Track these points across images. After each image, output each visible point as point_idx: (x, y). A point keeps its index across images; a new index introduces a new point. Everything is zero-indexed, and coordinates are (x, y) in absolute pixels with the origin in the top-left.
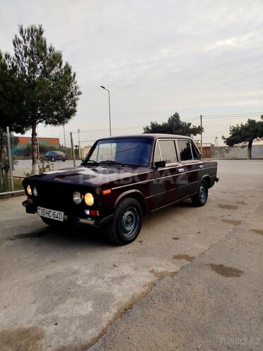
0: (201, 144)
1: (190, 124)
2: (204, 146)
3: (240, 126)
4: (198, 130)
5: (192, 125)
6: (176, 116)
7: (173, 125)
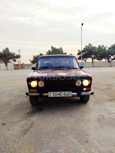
0: (20, 63)
1: (14, 54)
2: (21, 64)
3: (37, 56)
4: (18, 57)
5: (15, 54)
6: (7, 49)
7: (6, 54)
